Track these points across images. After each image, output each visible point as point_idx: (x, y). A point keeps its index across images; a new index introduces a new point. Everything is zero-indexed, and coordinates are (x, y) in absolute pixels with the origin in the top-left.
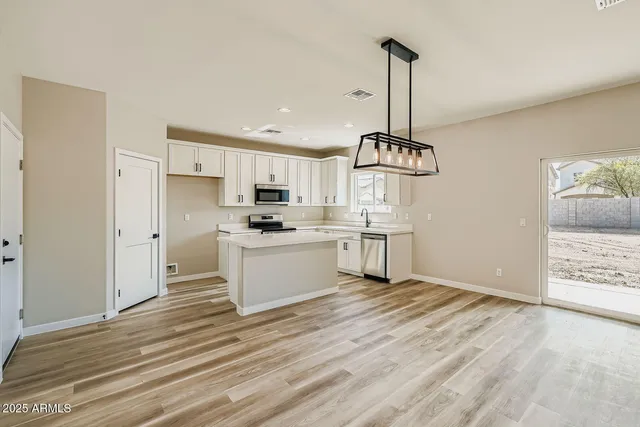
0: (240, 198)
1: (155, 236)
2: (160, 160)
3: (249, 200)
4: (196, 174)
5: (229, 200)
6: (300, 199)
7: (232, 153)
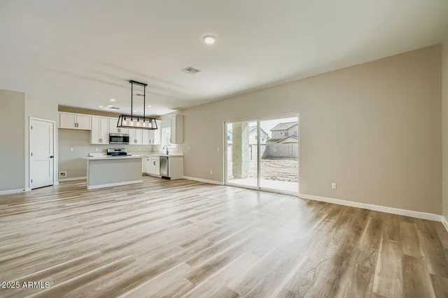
0: (101, 140)
1: (51, 157)
2: (55, 122)
3: (106, 141)
4: (75, 128)
5: (95, 140)
6: (136, 141)
7: (96, 118)
